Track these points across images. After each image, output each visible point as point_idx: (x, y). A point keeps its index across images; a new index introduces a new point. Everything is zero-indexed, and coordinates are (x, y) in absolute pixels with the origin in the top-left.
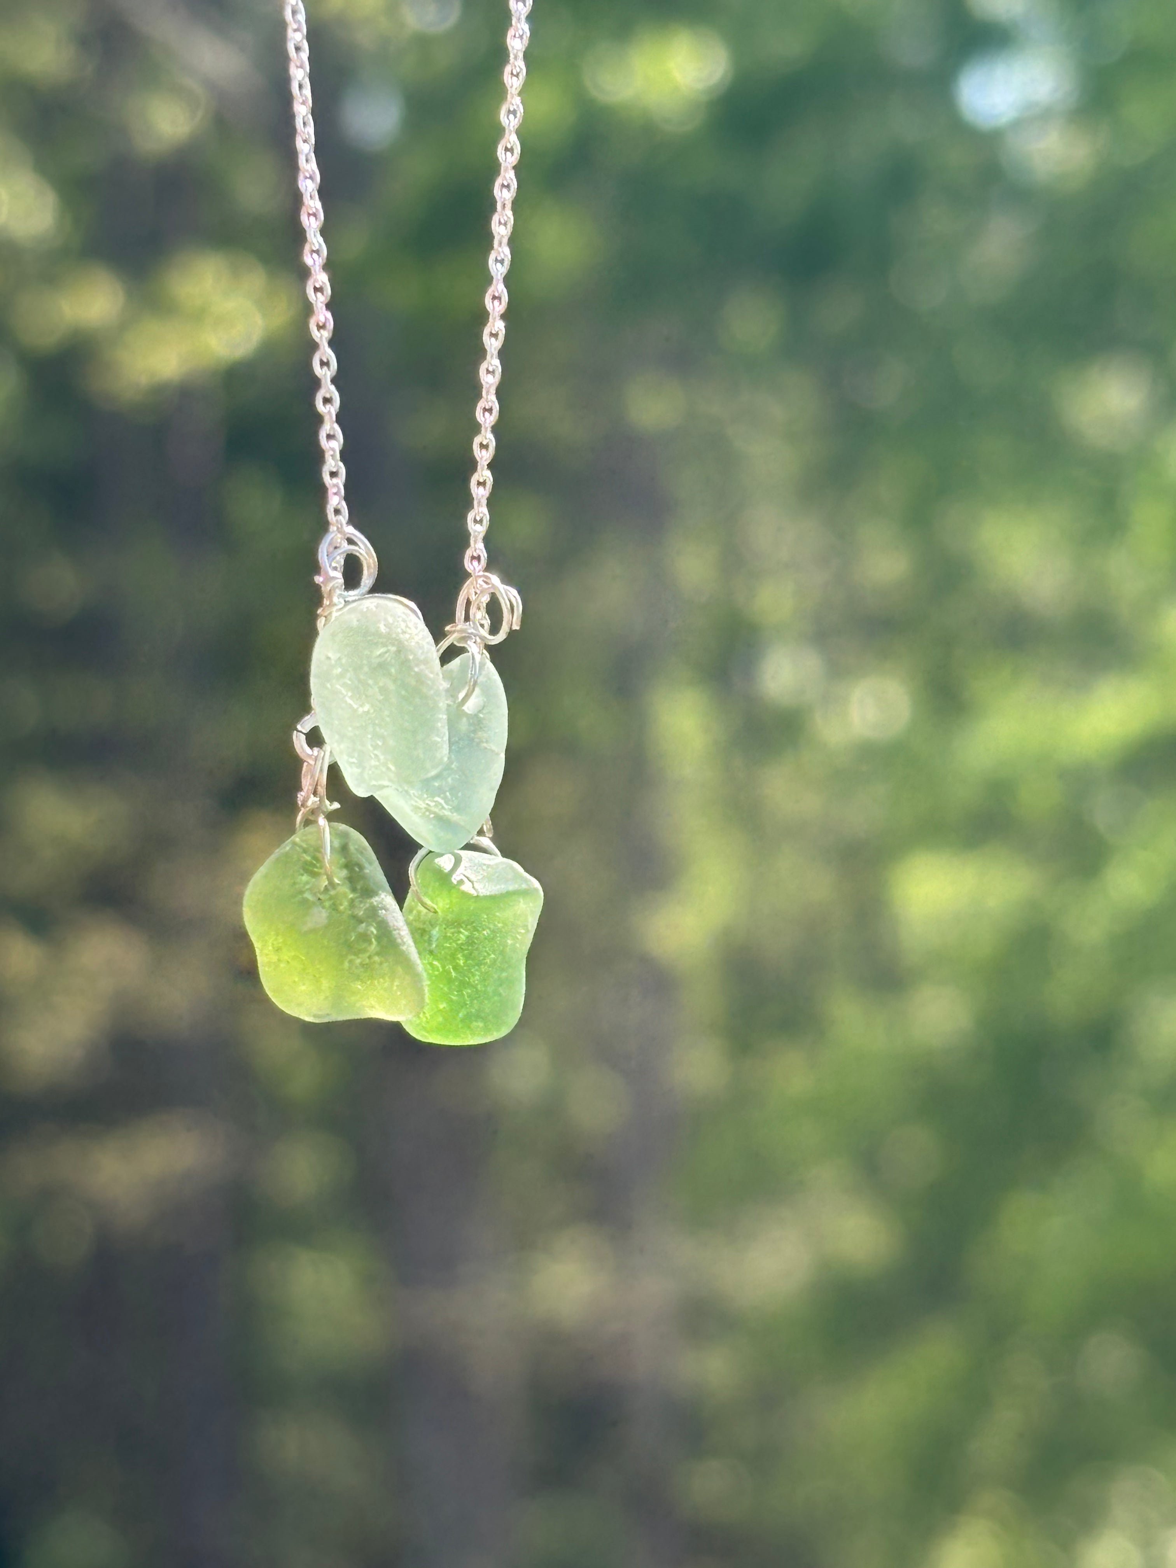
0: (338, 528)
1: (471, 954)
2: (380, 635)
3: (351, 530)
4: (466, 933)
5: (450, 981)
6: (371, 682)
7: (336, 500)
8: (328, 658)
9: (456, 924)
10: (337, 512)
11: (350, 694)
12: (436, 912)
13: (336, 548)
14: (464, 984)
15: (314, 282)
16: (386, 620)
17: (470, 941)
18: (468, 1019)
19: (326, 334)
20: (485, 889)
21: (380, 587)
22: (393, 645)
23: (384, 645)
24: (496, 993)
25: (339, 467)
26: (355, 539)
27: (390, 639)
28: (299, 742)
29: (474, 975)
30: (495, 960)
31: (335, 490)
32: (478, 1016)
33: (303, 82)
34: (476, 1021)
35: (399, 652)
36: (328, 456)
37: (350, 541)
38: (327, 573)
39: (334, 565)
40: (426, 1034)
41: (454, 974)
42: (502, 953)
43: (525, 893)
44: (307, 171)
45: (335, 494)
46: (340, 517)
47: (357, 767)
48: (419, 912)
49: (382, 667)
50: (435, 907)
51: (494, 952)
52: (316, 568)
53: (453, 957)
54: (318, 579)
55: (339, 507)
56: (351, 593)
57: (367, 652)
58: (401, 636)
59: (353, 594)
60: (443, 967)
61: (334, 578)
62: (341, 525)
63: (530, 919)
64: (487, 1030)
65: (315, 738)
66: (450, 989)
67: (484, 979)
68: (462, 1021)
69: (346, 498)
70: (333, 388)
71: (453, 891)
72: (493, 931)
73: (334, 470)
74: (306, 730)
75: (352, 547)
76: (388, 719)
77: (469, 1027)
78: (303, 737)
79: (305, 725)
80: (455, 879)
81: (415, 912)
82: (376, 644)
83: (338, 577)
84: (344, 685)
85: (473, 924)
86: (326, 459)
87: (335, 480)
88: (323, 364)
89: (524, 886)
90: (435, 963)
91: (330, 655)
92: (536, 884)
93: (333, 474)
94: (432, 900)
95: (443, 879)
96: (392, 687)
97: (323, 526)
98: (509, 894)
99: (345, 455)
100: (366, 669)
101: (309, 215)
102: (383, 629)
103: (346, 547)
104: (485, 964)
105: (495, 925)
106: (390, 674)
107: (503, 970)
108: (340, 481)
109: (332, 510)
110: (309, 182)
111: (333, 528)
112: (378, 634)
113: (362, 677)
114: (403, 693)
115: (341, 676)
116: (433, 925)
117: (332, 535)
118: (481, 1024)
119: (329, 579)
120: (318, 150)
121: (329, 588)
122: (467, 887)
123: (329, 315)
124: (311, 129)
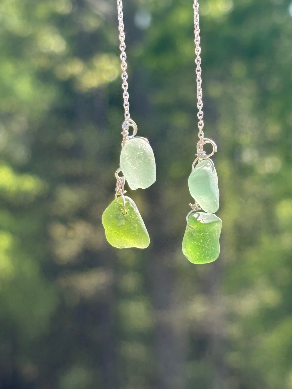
0: (127, 119)
1: (204, 239)
2: (139, 149)
3: (131, 120)
4: (202, 234)
5: (199, 247)
6: (136, 161)
7: (127, 112)
8: (125, 155)
9: (200, 231)
10: (127, 115)
11: (131, 164)
12: (194, 229)
13: (127, 124)
14: (203, 247)
15: (122, 54)
16: (140, 145)
17: (203, 236)
18: (205, 257)
19: (125, 68)
20: (206, 221)
22: (142, 152)
23: (140, 152)
24: (212, 249)
25: (128, 103)
26: (132, 122)
27: (142, 150)
28: (117, 176)
29: (205, 245)
30: (211, 240)
31: (127, 109)
32: (208, 255)
33: (120, 2)
34: (207, 257)
35: (144, 153)
36: (125, 100)
37: (130, 123)
38: (124, 131)
39: (126, 129)
40: (195, 262)
41: (200, 245)
42: (213, 238)
43: (218, 222)
44: (121, 25)
45: (127, 110)
46: (128, 117)
47: (132, 183)
48: (190, 229)
49: (139, 157)
50: (194, 227)
51: (210, 238)
52: (121, 130)
53: (200, 241)
54: (122, 133)
55: (128, 114)
56: (131, 136)
57: (136, 154)
58: (145, 149)
59: (131, 137)
60: (197, 243)
61: (126, 133)
62: (128, 118)
63: (219, 229)
64: (210, 259)
65: (121, 174)
66: (199, 249)
67: (208, 245)
68: (203, 257)
69: (130, 112)
70: (126, 82)
71: (198, 223)
72: (209, 233)
73: (127, 104)
74: (119, 172)
76: (141, 171)
77: (206, 259)
78: (118, 174)
79: (118, 171)
80: (198, 220)
81: (189, 230)
82: (138, 151)
83: (127, 132)
84: (129, 162)
85: (204, 231)
86: (124, 101)
87: (127, 107)
88: (124, 76)
89: (217, 220)
90: (195, 242)
91: (125, 154)
92: (220, 219)
93: (126, 105)
94: (192, 225)
95: (195, 220)
96: (142, 162)
97: (123, 119)
98: (213, 222)
99: (130, 101)
100: (135, 158)
101: (121, 37)
102: (140, 148)
103: (129, 124)
104: (208, 241)
105: (210, 231)
106: (142, 159)
107: (213, 243)
108: (128, 107)
109: (126, 115)
110: (121, 28)
111: (126, 119)
112: (138, 149)
113: (134, 160)
114: (145, 164)
115: (129, 159)
116: (194, 233)
117: (126, 122)
118: (208, 258)
119: (125, 133)
120: (124, 20)
121: (125, 135)
122: (201, 221)
123: (126, 63)
124: (122, 14)
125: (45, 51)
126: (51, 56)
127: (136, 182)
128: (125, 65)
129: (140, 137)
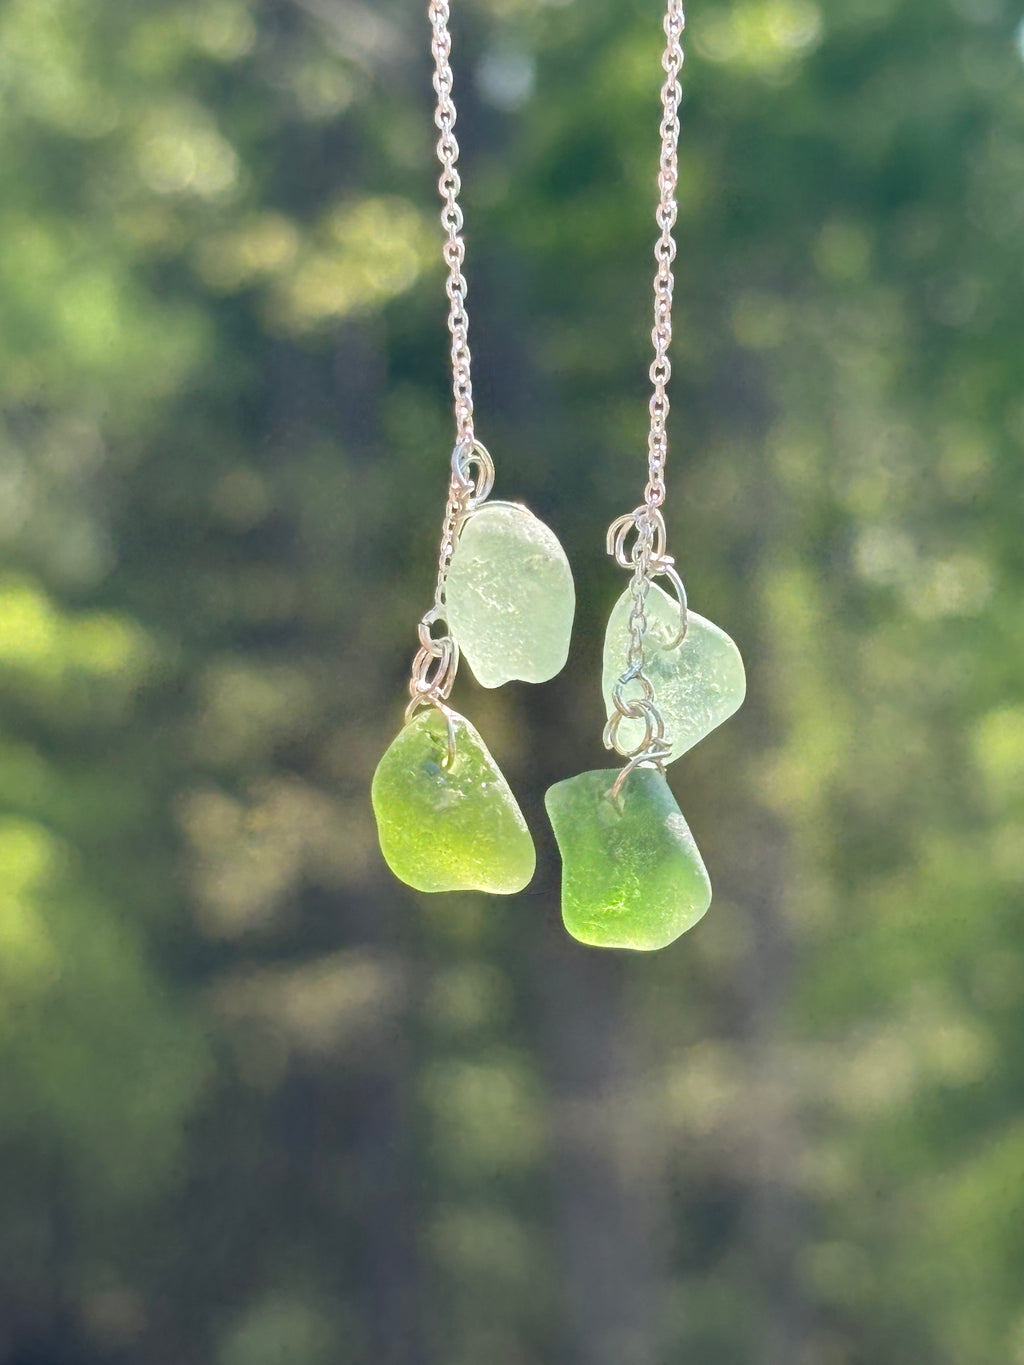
3: (477, 443)
6: (520, 586)
7: (464, 410)
10: (465, 424)
11: (494, 596)
13: (464, 458)
16: (528, 529)
19: (459, 260)
21: (499, 492)
26: (479, 451)
28: (424, 633)
31: (464, 403)
36: (456, 371)
37: (476, 452)
38: (461, 481)
46: (468, 430)
49: (530, 571)
57: (518, 559)
58: (545, 545)
62: (468, 436)
65: (439, 630)
73: (464, 386)
74: (431, 622)
75: (476, 457)
78: (428, 630)
79: (431, 617)
93: (463, 389)
96: (539, 589)
100: (516, 574)
103: (471, 458)
106: (540, 579)
109: (461, 423)
113: (511, 580)
115: (487, 578)
117: (460, 445)
119: (464, 487)
121: (463, 496)
125: (162, 189)
126: (185, 208)
127: (511, 660)
128: (457, 249)
129: (509, 503)
